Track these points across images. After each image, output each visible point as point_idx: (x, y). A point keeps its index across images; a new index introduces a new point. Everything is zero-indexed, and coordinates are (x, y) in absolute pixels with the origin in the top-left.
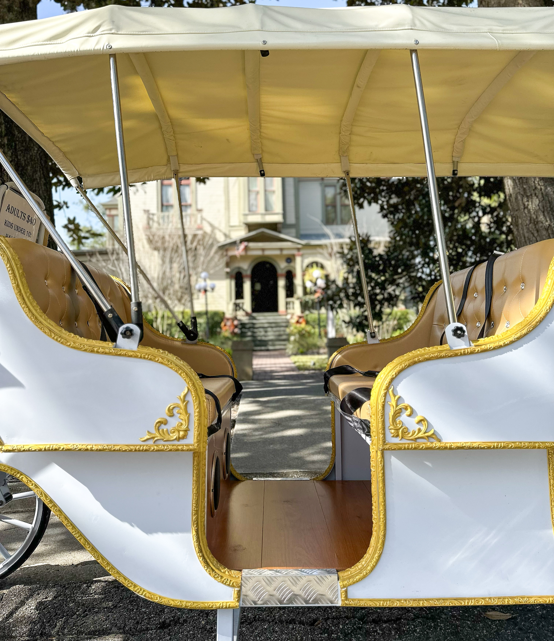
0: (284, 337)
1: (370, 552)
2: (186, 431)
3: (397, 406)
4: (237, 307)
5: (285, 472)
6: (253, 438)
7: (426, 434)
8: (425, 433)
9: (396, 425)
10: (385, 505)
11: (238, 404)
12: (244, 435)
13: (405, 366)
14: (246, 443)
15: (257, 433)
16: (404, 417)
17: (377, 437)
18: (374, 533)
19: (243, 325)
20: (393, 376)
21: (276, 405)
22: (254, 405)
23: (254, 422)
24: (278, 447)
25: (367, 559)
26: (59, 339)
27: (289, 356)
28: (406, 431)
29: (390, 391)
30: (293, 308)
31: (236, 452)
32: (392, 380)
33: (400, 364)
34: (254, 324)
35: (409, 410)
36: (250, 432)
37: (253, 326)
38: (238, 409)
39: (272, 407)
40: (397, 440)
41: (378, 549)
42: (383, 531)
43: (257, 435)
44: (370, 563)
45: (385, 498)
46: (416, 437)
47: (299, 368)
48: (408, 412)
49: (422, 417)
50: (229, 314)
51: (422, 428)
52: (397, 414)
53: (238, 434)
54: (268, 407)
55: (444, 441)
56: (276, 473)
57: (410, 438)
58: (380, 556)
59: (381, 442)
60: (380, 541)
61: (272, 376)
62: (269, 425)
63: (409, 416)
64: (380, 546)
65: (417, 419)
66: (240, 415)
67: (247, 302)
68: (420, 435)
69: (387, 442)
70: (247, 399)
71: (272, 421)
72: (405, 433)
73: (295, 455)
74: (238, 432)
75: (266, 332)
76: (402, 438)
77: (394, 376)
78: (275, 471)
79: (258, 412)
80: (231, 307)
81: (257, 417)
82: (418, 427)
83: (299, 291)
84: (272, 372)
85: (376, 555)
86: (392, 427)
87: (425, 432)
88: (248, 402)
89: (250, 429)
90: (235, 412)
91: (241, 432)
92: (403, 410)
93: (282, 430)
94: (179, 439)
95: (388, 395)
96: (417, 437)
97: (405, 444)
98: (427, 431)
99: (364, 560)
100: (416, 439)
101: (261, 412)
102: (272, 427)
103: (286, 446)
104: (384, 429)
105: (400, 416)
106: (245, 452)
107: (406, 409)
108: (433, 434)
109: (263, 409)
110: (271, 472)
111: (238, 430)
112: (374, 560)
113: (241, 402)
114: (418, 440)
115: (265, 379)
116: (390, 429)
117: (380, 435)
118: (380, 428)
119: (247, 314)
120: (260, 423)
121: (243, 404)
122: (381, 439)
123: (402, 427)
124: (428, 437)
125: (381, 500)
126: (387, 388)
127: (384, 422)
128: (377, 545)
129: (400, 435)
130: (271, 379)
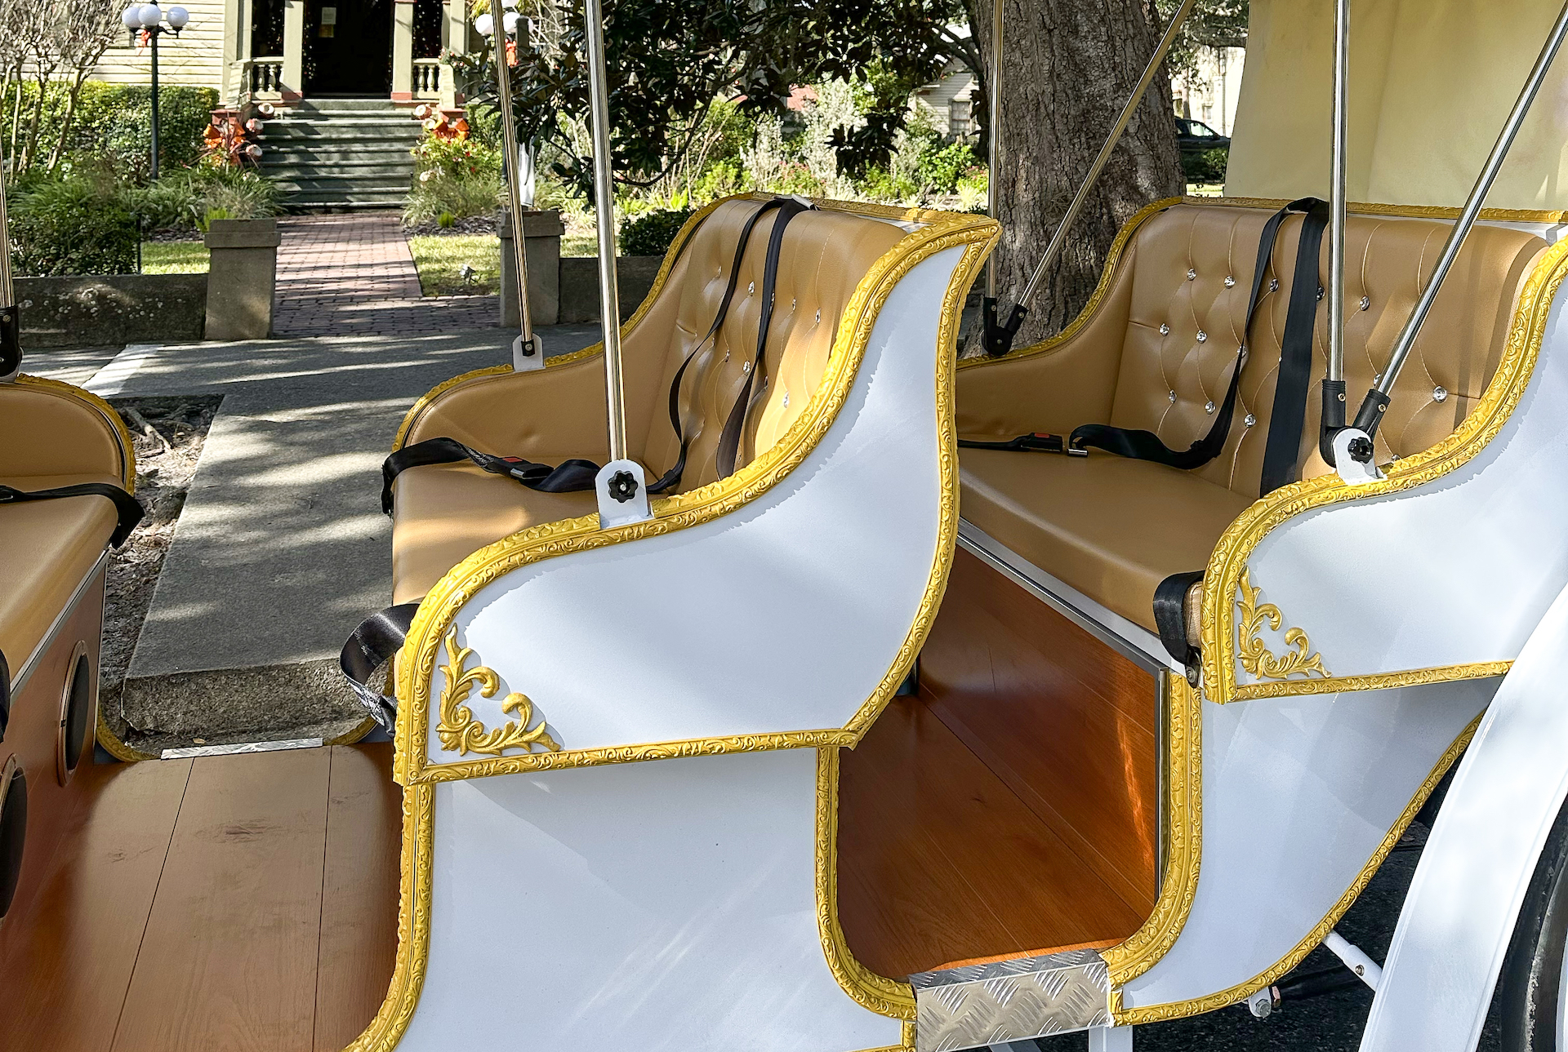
0: (401, 171)
1: (386, 1013)
3: (461, 673)
4: (259, 77)
5: (303, 661)
6: (230, 553)
7: (526, 737)
8: (521, 735)
9: (456, 720)
10: (428, 898)
11: (204, 434)
12: (205, 544)
13: (488, 578)
14: (204, 572)
15: (243, 537)
16: (475, 700)
17: (407, 754)
18: (399, 965)
19: (273, 134)
20: (457, 603)
21: (316, 436)
22: (250, 437)
23: (241, 497)
24: (296, 580)
25: (376, 1032)
27: (407, 235)
28: (476, 732)
29: (448, 638)
30: (436, 87)
31: (168, 601)
32: (454, 612)
33: (478, 571)
34: (311, 130)
35: (489, 683)
36: (223, 532)
37: (308, 139)
38: (199, 450)
39: (304, 444)
40: (454, 757)
41: (404, 1007)
42: (419, 962)
43: (241, 544)
44: (383, 1041)
45: (431, 881)
46: (499, 746)
47: (426, 285)
48: (487, 688)
49: (520, 695)
50: (229, 100)
51: (516, 721)
52: (460, 692)
53: (185, 542)
54: (292, 444)
55: (567, 748)
56: (277, 666)
57: (487, 749)
58: (407, 1024)
59: (414, 766)
60: (411, 986)
61: (333, 315)
62: (283, 507)
63: (490, 695)
64: (409, 998)
65: (509, 701)
66: (200, 475)
67: (291, 66)
68: (510, 741)
69: (429, 763)
70: (232, 418)
71: (295, 493)
72: (476, 737)
73: (342, 604)
74: (187, 535)
75: (345, 154)
76: (467, 749)
77: (460, 604)
78: (275, 663)
79: (258, 463)
80: (237, 76)
81: (252, 481)
82: (508, 719)
83: (456, 40)
84: (340, 298)
85: (400, 1020)
86: (444, 727)
87: (526, 732)
88: (235, 427)
89: (225, 522)
90: (189, 462)
91: (197, 534)
92: (476, 683)
93: (320, 524)
95: (441, 649)
96: (502, 745)
97: (473, 764)
98: (529, 729)
99: (370, 1033)
100: (501, 750)
101: (266, 463)
102: (292, 516)
103: (321, 576)
104: (424, 733)
105: (466, 698)
106: (193, 601)
107: (483, 681)
108: (544, 733)
109: (275, 453)
110: (262, 664)
111: (187, 528)
112: (393, 1032)
113: (212, 429)
114: (505, 752)
115: (310, 331)
116: (440, 732)
117: (414, 748)
118: (415, 732)
119: (289, 98)
120: (257, 502)
121: (220, 434)
122: (415, 759)
123: (469, 723)
124: (529, 743)
125: (420, 886)
126: (441, 636)
127: (426, 715)
128: (402, 995)
129: (464, 744)
130: (329, 332)
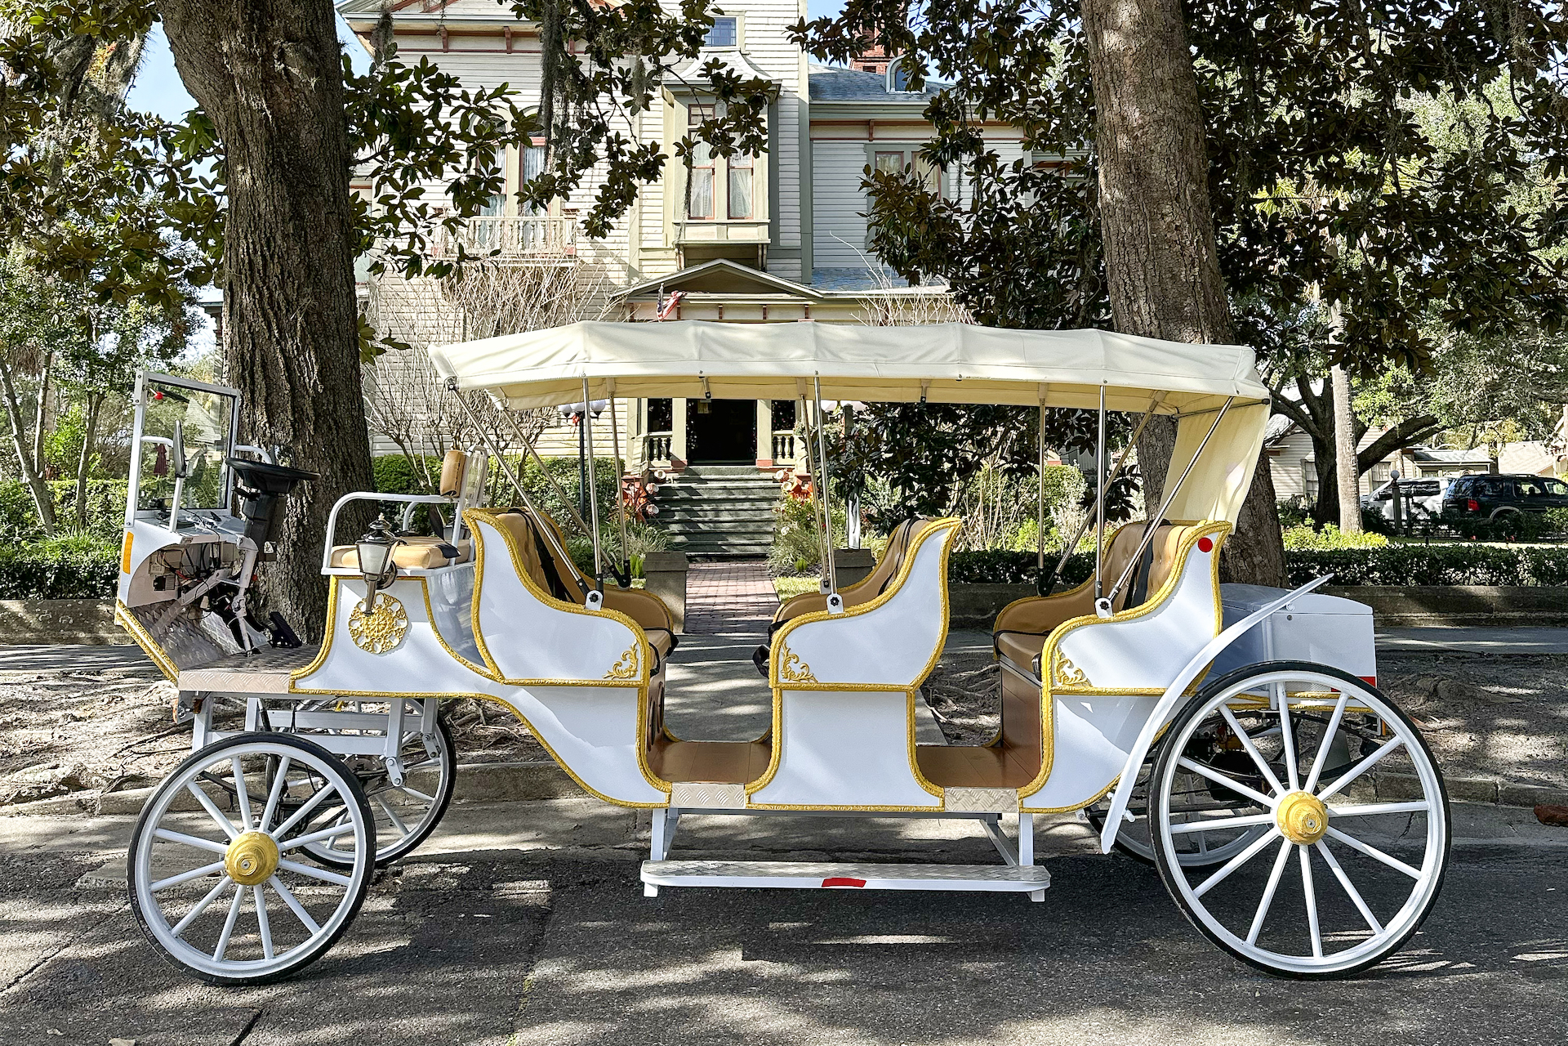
0: (766, 527)
2: (635, 671)
3: (787, 655)
4: (654, 449)
8: (806, 676)
9: (786, 669)
13: (795, 627)
19: (666, 496)
26: (545, 601)
27: (772, 576)
30: (791, 455)
34: (694, 492)
37: (691, 499)
40: (786, 681)
50: (634, 464)
52: (787, 661)
57: (795, 679)
61: (723, 623)
67: (678, 439)
68: (802, 678)
72: (792, 675)
75: (717, 513)
80: (638, 448)
83: (806, 418)
84: (726, 614)
86: (783, 671)
92: (792, 658)
93: (726, 707)
94: (630, 677)
97: (792, 684)
100: (800, 680)
101: (695, 681)
105: (789, 663)
115: (709, 631)
119: (677, 466)
123: (790, 671)
124: (808, 679)
129: (789, 677)
130: (721, 630)
